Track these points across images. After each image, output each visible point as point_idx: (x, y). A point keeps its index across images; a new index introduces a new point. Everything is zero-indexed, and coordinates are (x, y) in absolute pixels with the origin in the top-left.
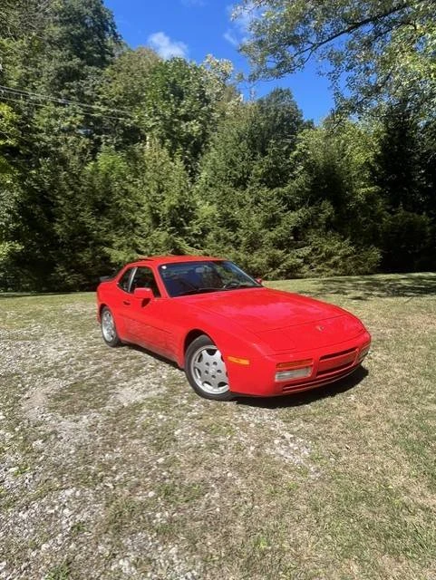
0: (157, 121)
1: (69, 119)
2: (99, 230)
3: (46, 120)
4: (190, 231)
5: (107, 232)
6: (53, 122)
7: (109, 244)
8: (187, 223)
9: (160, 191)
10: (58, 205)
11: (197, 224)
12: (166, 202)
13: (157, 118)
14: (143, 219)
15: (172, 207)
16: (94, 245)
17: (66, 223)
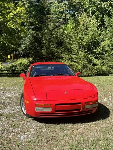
0: (90, 4)
1: (63, 8)
2: (58, 52)
3: (54, 9)
4: (96, 52)
5: (61, 53)
6: (57, 10)
7: (62, 58)
8: (95, 48)
9: (83, 35)
10: (44, 43)
11: (99, 49)
12: (85, 40)
13: (91, 3)
14: (75, 47)
15: (88, 42)
16: (55, 58)
17: (46, 50)
